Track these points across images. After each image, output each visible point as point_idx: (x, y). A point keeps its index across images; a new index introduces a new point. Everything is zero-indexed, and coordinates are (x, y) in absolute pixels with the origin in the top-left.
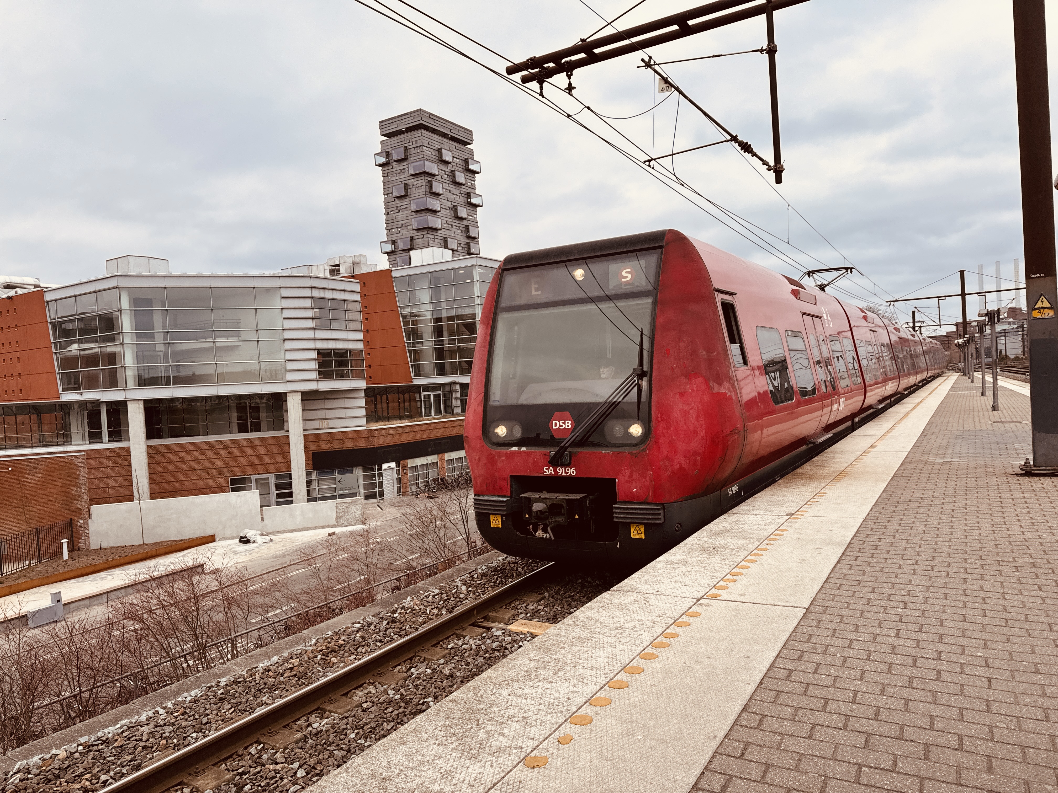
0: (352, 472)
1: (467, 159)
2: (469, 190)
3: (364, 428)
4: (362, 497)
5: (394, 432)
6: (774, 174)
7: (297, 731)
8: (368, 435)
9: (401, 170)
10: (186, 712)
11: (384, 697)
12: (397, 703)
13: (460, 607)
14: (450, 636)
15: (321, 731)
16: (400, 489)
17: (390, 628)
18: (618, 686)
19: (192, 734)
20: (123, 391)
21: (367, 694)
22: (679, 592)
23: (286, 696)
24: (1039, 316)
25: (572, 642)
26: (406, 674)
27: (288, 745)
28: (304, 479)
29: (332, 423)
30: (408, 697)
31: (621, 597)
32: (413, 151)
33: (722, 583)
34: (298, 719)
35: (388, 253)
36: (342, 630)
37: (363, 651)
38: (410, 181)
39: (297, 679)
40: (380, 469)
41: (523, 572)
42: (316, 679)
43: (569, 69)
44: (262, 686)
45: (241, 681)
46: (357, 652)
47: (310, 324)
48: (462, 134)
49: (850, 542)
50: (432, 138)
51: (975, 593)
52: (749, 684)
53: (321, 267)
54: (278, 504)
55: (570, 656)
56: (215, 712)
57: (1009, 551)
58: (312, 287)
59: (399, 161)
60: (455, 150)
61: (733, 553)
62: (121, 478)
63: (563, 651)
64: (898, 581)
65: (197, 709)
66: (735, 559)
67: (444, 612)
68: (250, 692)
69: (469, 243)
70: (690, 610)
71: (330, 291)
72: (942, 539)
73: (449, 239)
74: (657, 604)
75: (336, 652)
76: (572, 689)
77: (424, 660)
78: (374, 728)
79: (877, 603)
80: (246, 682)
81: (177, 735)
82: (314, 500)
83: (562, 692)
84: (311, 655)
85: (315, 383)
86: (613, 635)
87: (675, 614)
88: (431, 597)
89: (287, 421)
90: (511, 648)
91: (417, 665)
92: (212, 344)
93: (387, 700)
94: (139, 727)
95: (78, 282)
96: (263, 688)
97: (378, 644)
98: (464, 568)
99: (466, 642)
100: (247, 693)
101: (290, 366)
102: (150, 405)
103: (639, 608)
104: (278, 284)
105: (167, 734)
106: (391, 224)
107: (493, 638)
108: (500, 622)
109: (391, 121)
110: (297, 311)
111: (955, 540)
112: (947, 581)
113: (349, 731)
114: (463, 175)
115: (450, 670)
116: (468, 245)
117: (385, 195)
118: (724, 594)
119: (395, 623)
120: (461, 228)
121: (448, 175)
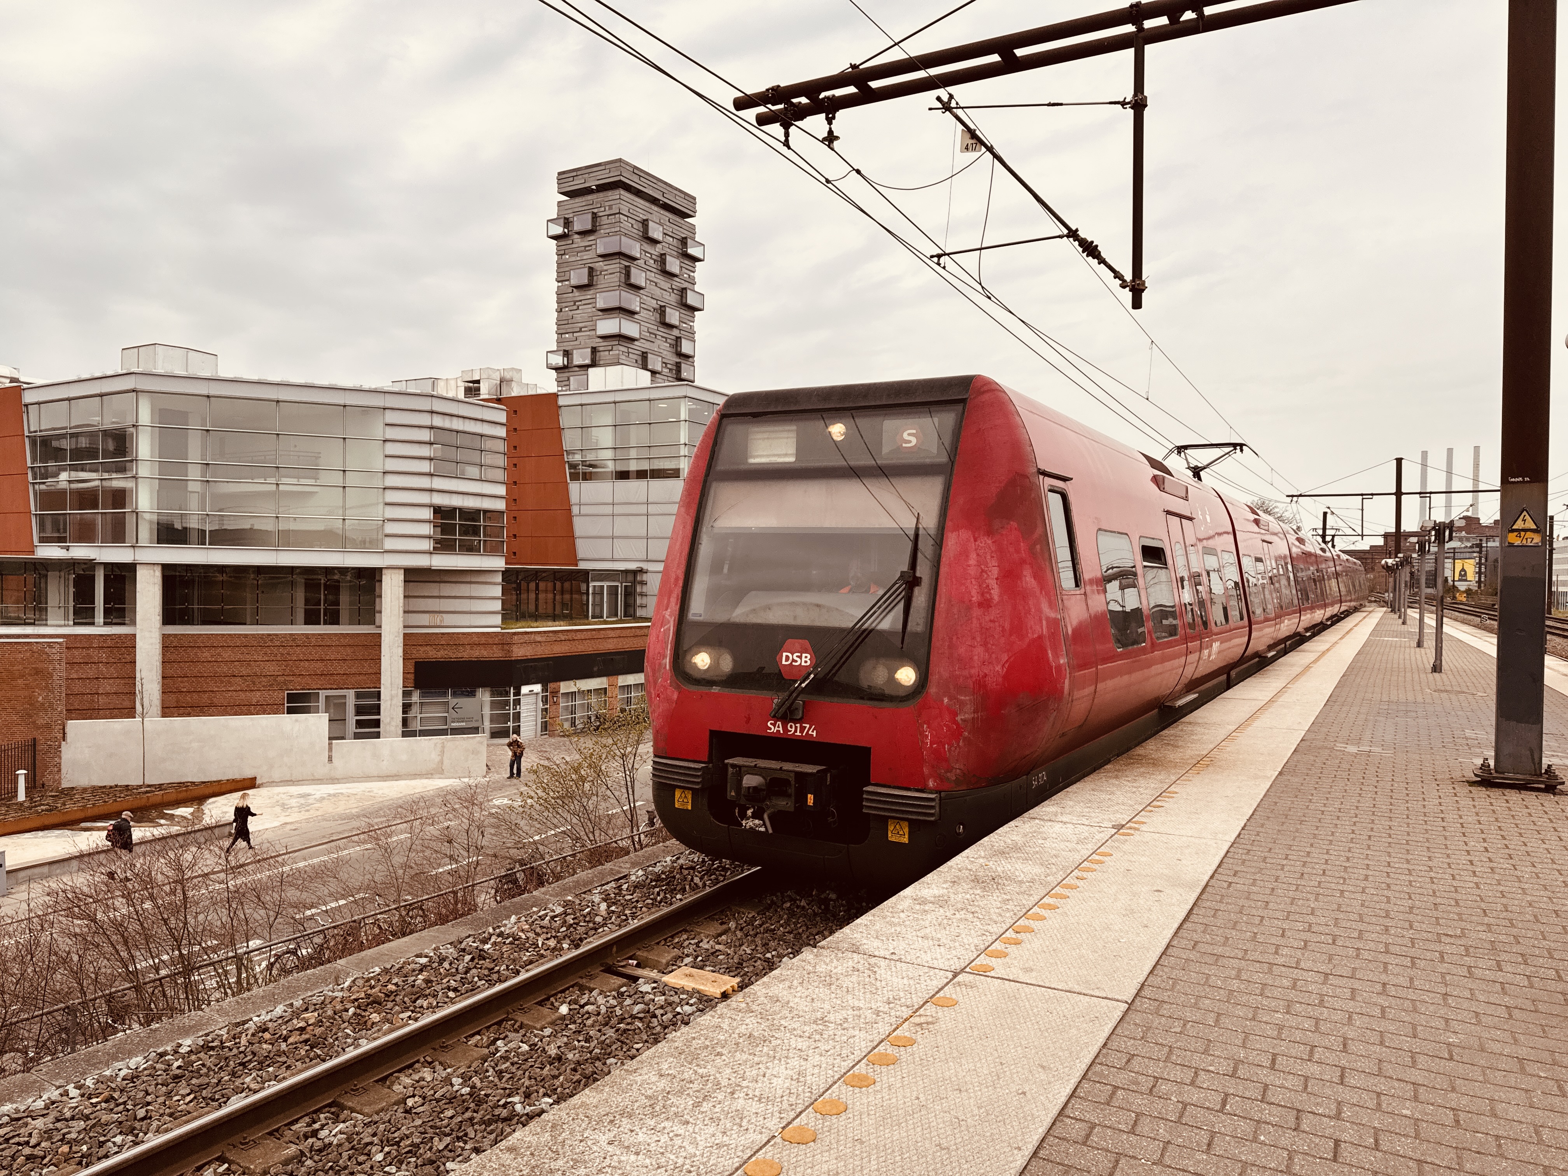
0: (472, 694)
1: (686, 238)
2: (686, 285)
3: (498, 630)
4: (487, 734)
5: (544, 639)
6: (1131, 293)
7: (291, 1142)
8: (503, 641)
9: (586, 247)
10: (112, 1098)
11: (444, 1089)
12: (464, 1101)
13: (591, 939)
14: (568, 988)
15: (330, 1144)
16: (546, 727)
17: (475, 967)
18: (798, 1139)
19: (114, 1136)
20: (132, 549)
21: (418, 1082)
22: (926, 958)
23: (284, 1078)
24: (1518, 542)
25: (737, 1044)
26: (486, 1051)
27: (270, 1167)
28: (399, 701)
29: (448, 619)
30: (483, 1093)
31: (831, 961)
32: (605, 220)
33: (997, 946)
34: (296, 1121)
35: (557, 369)
36: (397, 966)
37: (425, 1004)
38: (597, 264)
39: (308, 1048)
40: (518, 693)
41: (700, 884)
42: (340, 1049)
43: (831, 108)
44: (249, 1058)
45: (216, 1047)
46: (415, 1007)
47: (425, 467)
48: (680, 200)
49: (1207, 883)
50: (635, 204)
51: (1402, 993)
52: (1019, 1149)
53: (453, 383)
54: (357, 736)
55: (729, 1071)
56: (161, 1100)
57: (1456, 917)
58: (432, 412)
59: (583, 233)
60: (668, 224)
61: (1022, 890)
62: (118, 681)
63: (718, 1060)
64: (1281, 960)
65: (133, 1093)
66: (1024, 902)
67: (565, 946)
68: (227, 1066)
69: (680, 363)
70: (941, 994)
71: (461, 420)
72: (1351, 888)
73: (649, 356)
74: (889, 978)
75: (380, 1004)
76: (720, 1138)
77: (521, 1027)
78: (417, 1146)
79: (1245, 998)
80: (223, 1048)
81: (90, 1138)
82: (412, 734)
83: (702, 1144)
84: (339, 1007)
85: (427, 556)
86: (807, 1034)
87: (915, 1000)
88: (548, 918)
89: (380, 612)
90: (662, 1015)
91: (506, 1036)
92: (274, 487)
93: (448, 1095)
94: (29, 1119)
95: (75, 378)
96: (250, 1061)
97: (451, 994)
98: (611, 869)
99: (592, 1000)
100: (221, 1068)
101: (390, 528)
102: (174, 573)
103: (859, 984)
104: (381, 404)
105: (73, 1136)
106: (564, 325)
107: (636, 996)
108: (653, 968)
109: (575, 174)
110: (408, 445)
111: (1373, 891)
112: (1357, 966)
113: (374, 1149)
114: (678, 262)
115: (559, 1047)
116: (678, 366)
117: (558, 282)
118: (999, 967)
119: (484, 959)
120: (668, 340)
121: (655, 261)
